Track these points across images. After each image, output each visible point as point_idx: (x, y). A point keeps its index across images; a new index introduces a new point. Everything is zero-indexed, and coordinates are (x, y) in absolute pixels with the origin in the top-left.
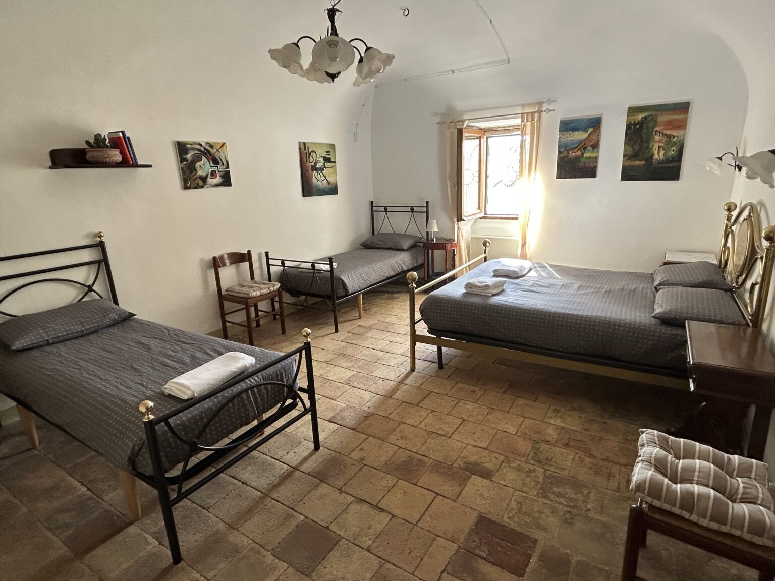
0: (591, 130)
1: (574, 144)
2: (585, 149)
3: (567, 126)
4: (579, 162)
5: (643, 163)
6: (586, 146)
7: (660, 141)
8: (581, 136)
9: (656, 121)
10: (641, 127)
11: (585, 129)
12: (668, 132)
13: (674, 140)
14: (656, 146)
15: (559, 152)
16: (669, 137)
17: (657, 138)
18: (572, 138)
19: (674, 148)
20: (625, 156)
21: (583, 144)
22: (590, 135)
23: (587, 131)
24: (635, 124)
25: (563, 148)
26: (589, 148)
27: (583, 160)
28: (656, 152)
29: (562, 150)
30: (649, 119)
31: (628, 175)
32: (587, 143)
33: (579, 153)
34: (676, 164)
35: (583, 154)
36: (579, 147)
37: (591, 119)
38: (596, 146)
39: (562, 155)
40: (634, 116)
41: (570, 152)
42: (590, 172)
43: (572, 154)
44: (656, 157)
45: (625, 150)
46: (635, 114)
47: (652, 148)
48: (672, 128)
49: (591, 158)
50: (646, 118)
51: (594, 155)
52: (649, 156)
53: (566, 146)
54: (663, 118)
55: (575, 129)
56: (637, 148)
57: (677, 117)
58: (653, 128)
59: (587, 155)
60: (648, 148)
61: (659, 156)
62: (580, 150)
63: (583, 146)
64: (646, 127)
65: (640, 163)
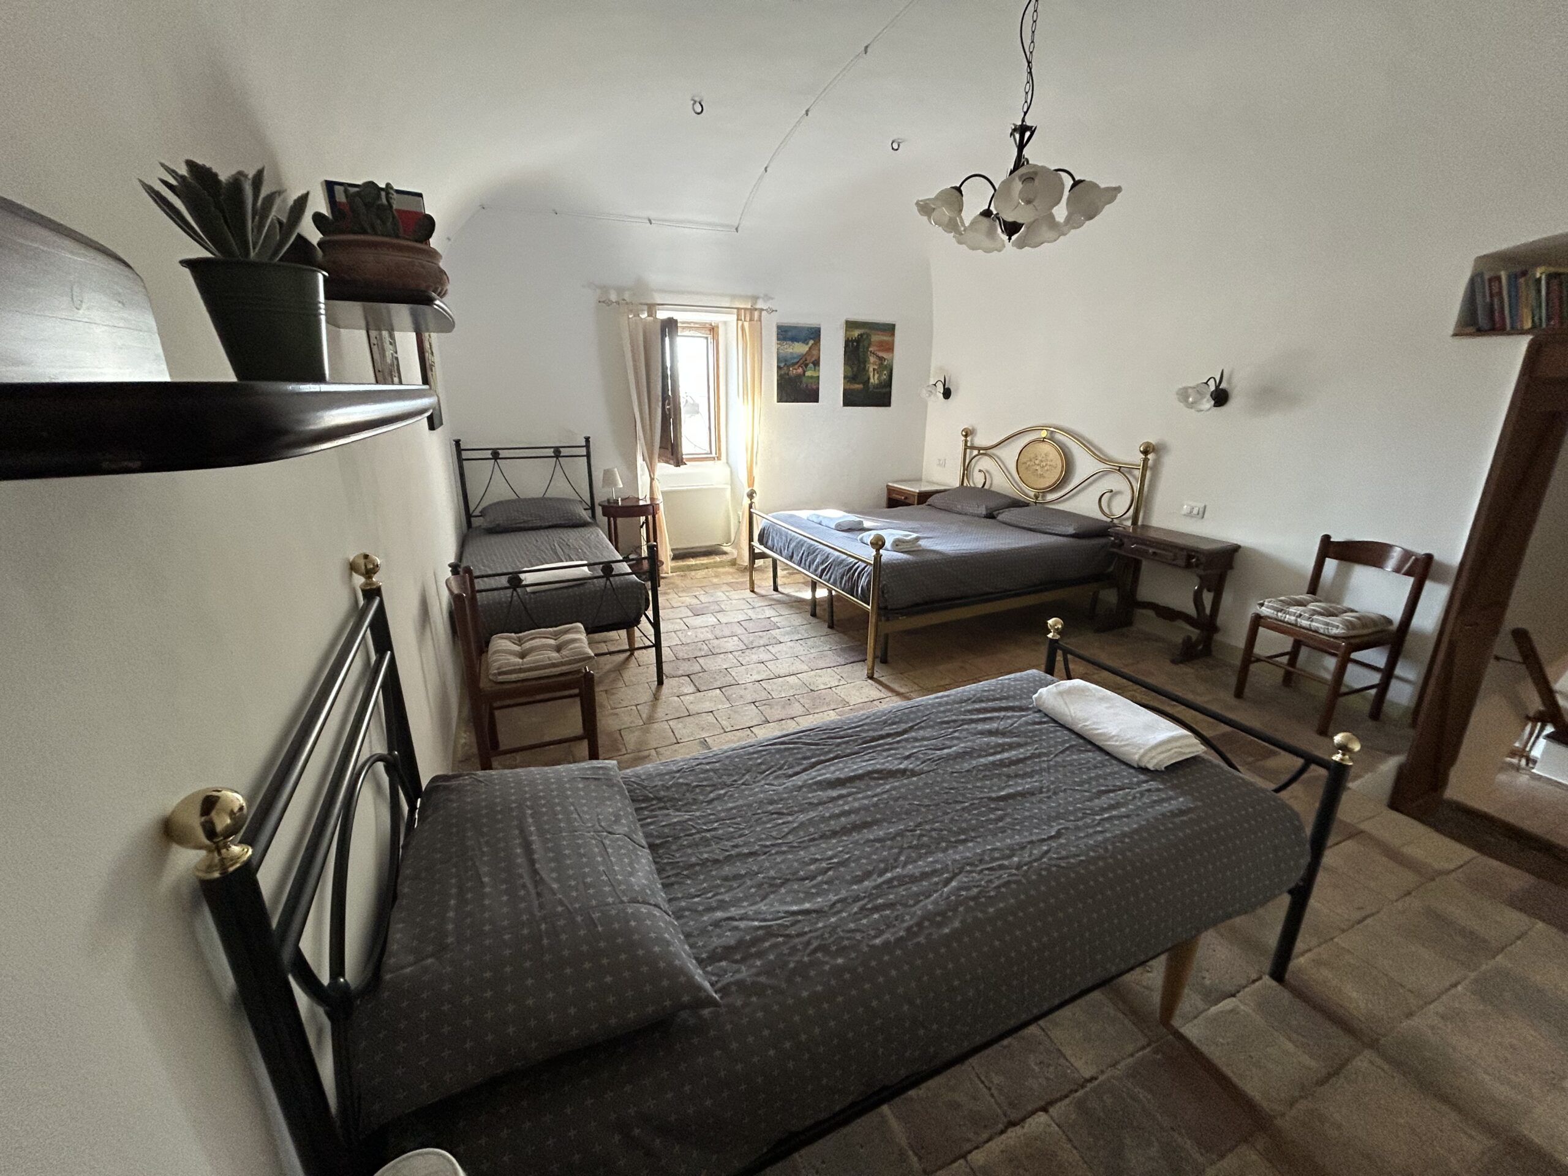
0: (811, 342)
1: (794, 358)
2: (806, 365)
3: (786, 334)
4: (801, 382)
5: (861, 386)
6: (808, 362)
7: (874, 363)
8: (800, 349)
9: (870, 340)
10: (858, 345)
11: (805, 341)
12: (881, 354)
13: (886, 363)
14: (871, 369)
15: (779, 368)
16: (881, 359)
17: (872, 359)
18: (791, 351)
19: (885, 372)
20: (845, 378)
21: (804, 359)
22: (810, 348)
23: (807, 344)
24: (853, 341)
25: (784, 364)
26: (811, 365)
27: (804, 380)
28: (872, 375)
29: (782, 365)
30: (865, 336)
31: (850, 399)
32: (808, 358)
33: (800, 370)
34: (888, 390)
35: (804, 372)
36: (799, 363)
37: (811, 328)
38: (817, 363)
39: (783, 372)
40: (851, 331)
41: (790, 369)
42: (811, 395)
43: (795, 371)
44: (872, 380)
45: (845, 371)
46: (852, 329)
47: (868, 371)
48: (882, 351)
49: (812, 377)
50: (861, 335)
51: (815, 375)
52: (866, 379)
53: (786, 361)
54: (875, 338)
55: (794, 339)
56: (855, 369)
57: (885, 338)
58: (868, 348)
59: (808, 374)
60: (865, 370)
61: (874, 380)
62: (801, 367)
63: (805, 361)
64: (862, 345)
65: (858, 386)
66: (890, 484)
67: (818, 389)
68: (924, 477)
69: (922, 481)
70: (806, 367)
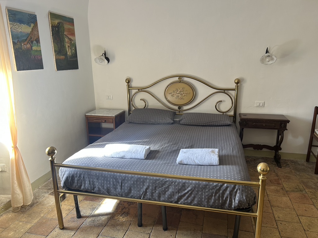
0: (32, 25)
1: (23, 36)
2: (32, 42)
3: (14, 16)
4: (31, 55)
5: (64, 57)
6: (32, 40)
7: (68, 42)
9: (64, 27)
10: (58, 29)
11: (28, 24)
12: (70, 37)
13: (73, 42)
14: (67, 46)
15: (14, 43)
16: (70, 40)
17: (66, 40)
18: (20, 30)
19: (73, 48)
20: (55, 51)
21: (29, 37)
22: (32, 29)
23: (30, 26)
24: (56, 27)
25: (17, 40)
26: (35, 42)
27: (32, 53)
28: (68, 50)
29: (16, 41)
30: (61, 24)
31: (60, 67)
32: (32, 37)
33: (29, 46)
34: (76, 59)
35: (32, 47)
36: (27, 41)
37: (31, 15)
38: (38, 41)
39: (17, 47)
40: (54, 20)
41: (23, 45)
42: (38, 65)
44: (68, 53)
45: (55, 47)
46: (54, 19)
47: (65, 47)
48: (70, 35)
49: (36, 51)
50: (59, 23)
51: (38, 49)
52: (66, 52)
53: (18, 38)
54: (67, 26)
55: (21, 21)
56: (59, 46)
57: (71, 27)
58: (64, 32)
59: (34, 48)
60: (64, 47)
61: (69, 53)
62: (29, 43)
63: (30, 39)
64: (60, 30)
65: (62, 57)
66: (87, 114)
67: (41, 59)
68: (97, 106)
69: (96, 109)
70: (32, 43)
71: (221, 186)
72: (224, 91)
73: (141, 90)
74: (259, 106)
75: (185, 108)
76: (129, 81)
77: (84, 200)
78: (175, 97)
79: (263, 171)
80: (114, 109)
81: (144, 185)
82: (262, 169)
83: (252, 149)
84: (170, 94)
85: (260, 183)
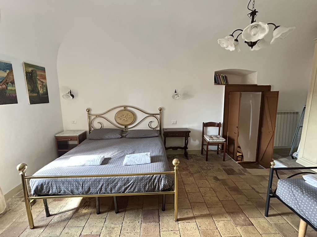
0: (8, 71)
2: (7, 83)
4: (6, 93)
5: (36, 94)
6: (8, 82)
7: (40, 84)
8: (2, 74)
9: (37, 74)
10: (32, 75)
11: (4, 70)
12: (42, 80)
13: (44, 84)
14: (39, 87)
16: (42, 82)
17: (39, 82)
19: (45, 88)
20: (29, 90)
21: (5, 80)
22: (8, 74)
23: (6, 72)
24: (29, 73)
26: (10, 83)
27: (8, 91)
28: (40, 89)
30: (34, 71)
31: (33, 101)
32: (8, 80)
33: (4, 86)
34: (47, 96)
35: (7, 87)
36: (3, 83)
37: (6, 63)
38: (13, 83)
40: (28, 68)
42: (13, 100)
43: (1, 87)
44: (40, 92)
45: (28, 87)
47: (38, 87)
48: (42, 79)
49: (11, 90)
50: (32, 71)
51: (13, 89)
52: (38, 91)
54: (39, 73)
56: (33, 86)
57: (43, 73)
58: (36, 77)
59: (9, 88)
60: (37, 87)
61: (41, 92)
62: (4, 84)
63: (5, 81)
64: (33, 75)
65: (35, 95)
66: (56, 135)
67: (16, 97)
68: (64, 129)
69: (64, 131)
70: (7, 85)
71: (152, 177)
72: (153, 115)
73: (98, 116)
74: (173, 124)
75: (129, 127)
76: (89, 111)
77: (53, 201)
78: (122, 120)
79: (176, 164)
80: (78, 131)
81: (99, 184)
82: (175, 163)
83: (171, 150)
84: (119, 118)
85: (175, 172)
